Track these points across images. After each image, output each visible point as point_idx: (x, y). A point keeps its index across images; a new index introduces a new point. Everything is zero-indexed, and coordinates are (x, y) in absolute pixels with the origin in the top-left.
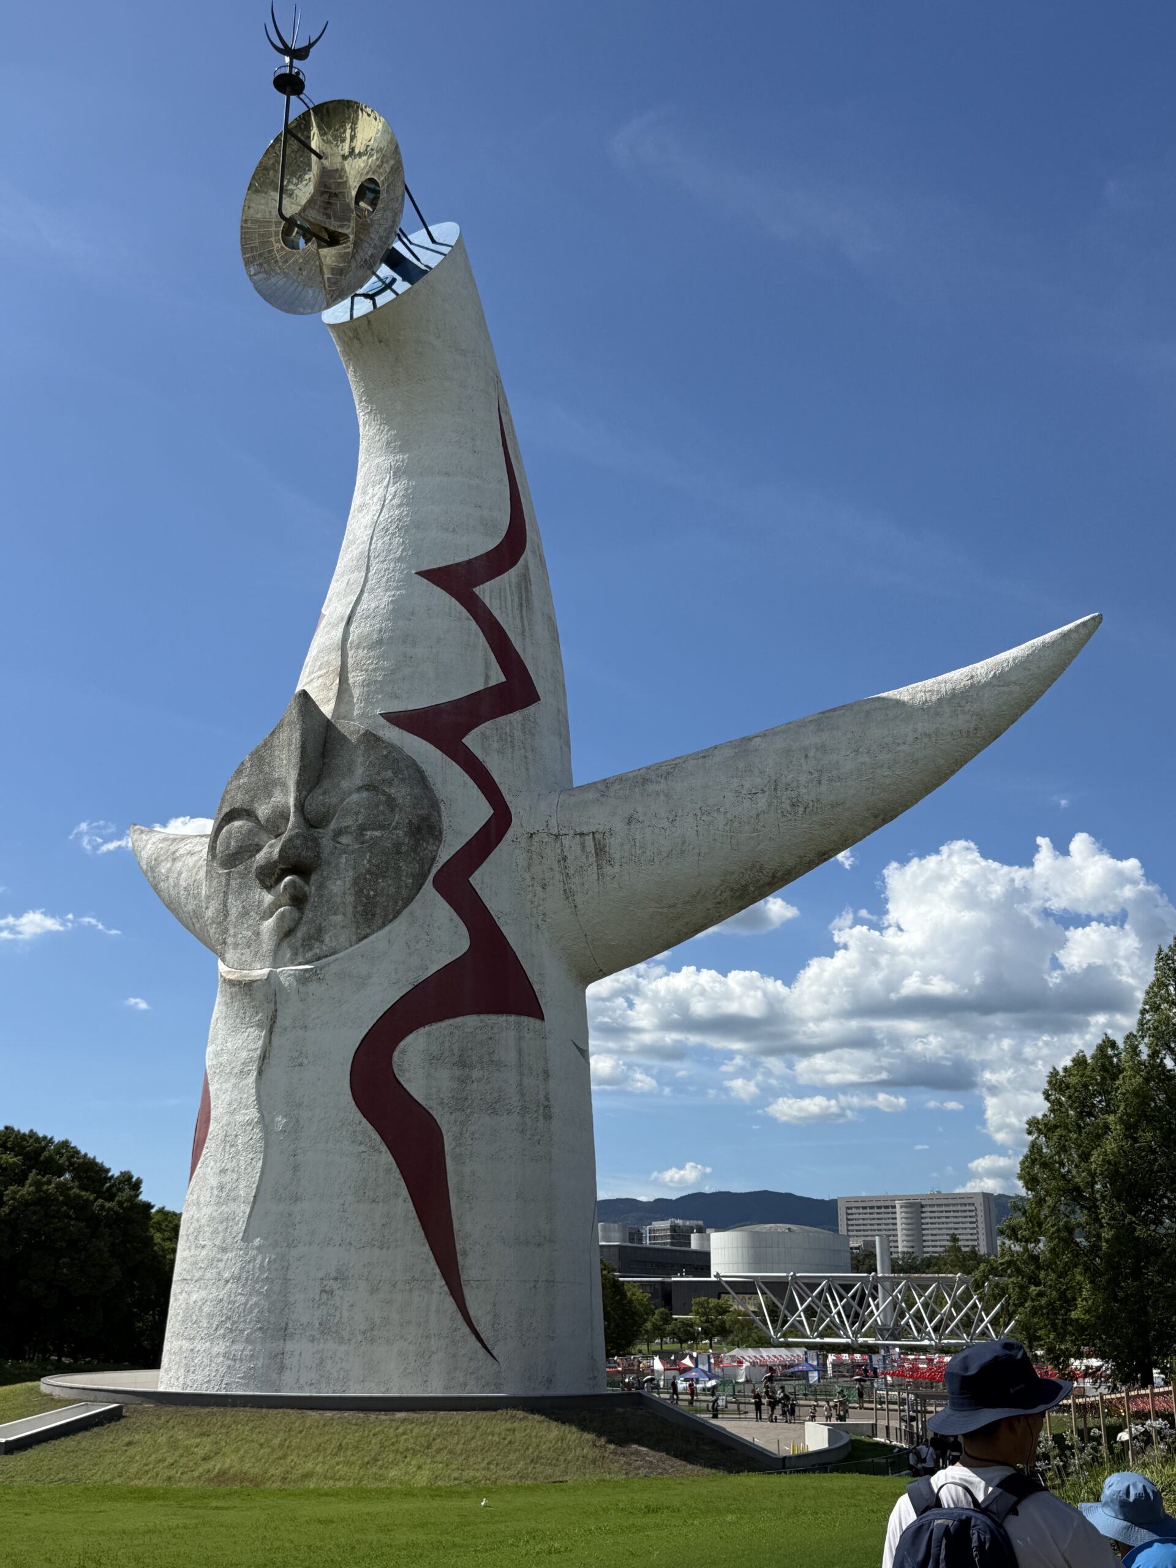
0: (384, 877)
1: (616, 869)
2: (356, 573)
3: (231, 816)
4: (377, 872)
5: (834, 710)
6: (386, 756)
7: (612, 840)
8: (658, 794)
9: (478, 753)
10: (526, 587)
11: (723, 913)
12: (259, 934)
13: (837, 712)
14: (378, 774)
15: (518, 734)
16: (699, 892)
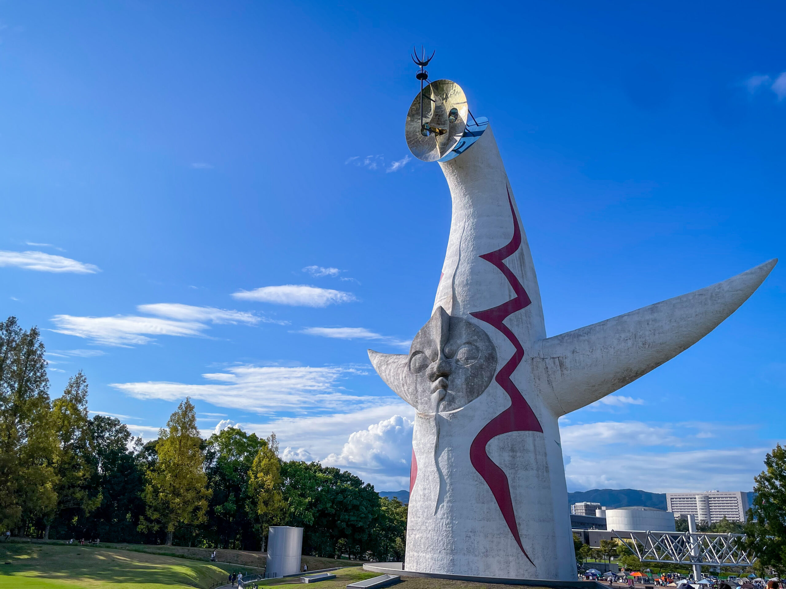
0: (476, 378)
1: (569, 372)
2: (455, 257)
3: (415, 354)
4: (474, 376)
5: (659, 303)
6: (474, 330)
7: (566, 360)
8: (584, 341)
9: (508, 326)
10: (523, 258)
11: (615, 388)
12: (430, 399)
13: (660, 305)
14: (471, 337)
15: (524, 318)
16: (604, 380)
